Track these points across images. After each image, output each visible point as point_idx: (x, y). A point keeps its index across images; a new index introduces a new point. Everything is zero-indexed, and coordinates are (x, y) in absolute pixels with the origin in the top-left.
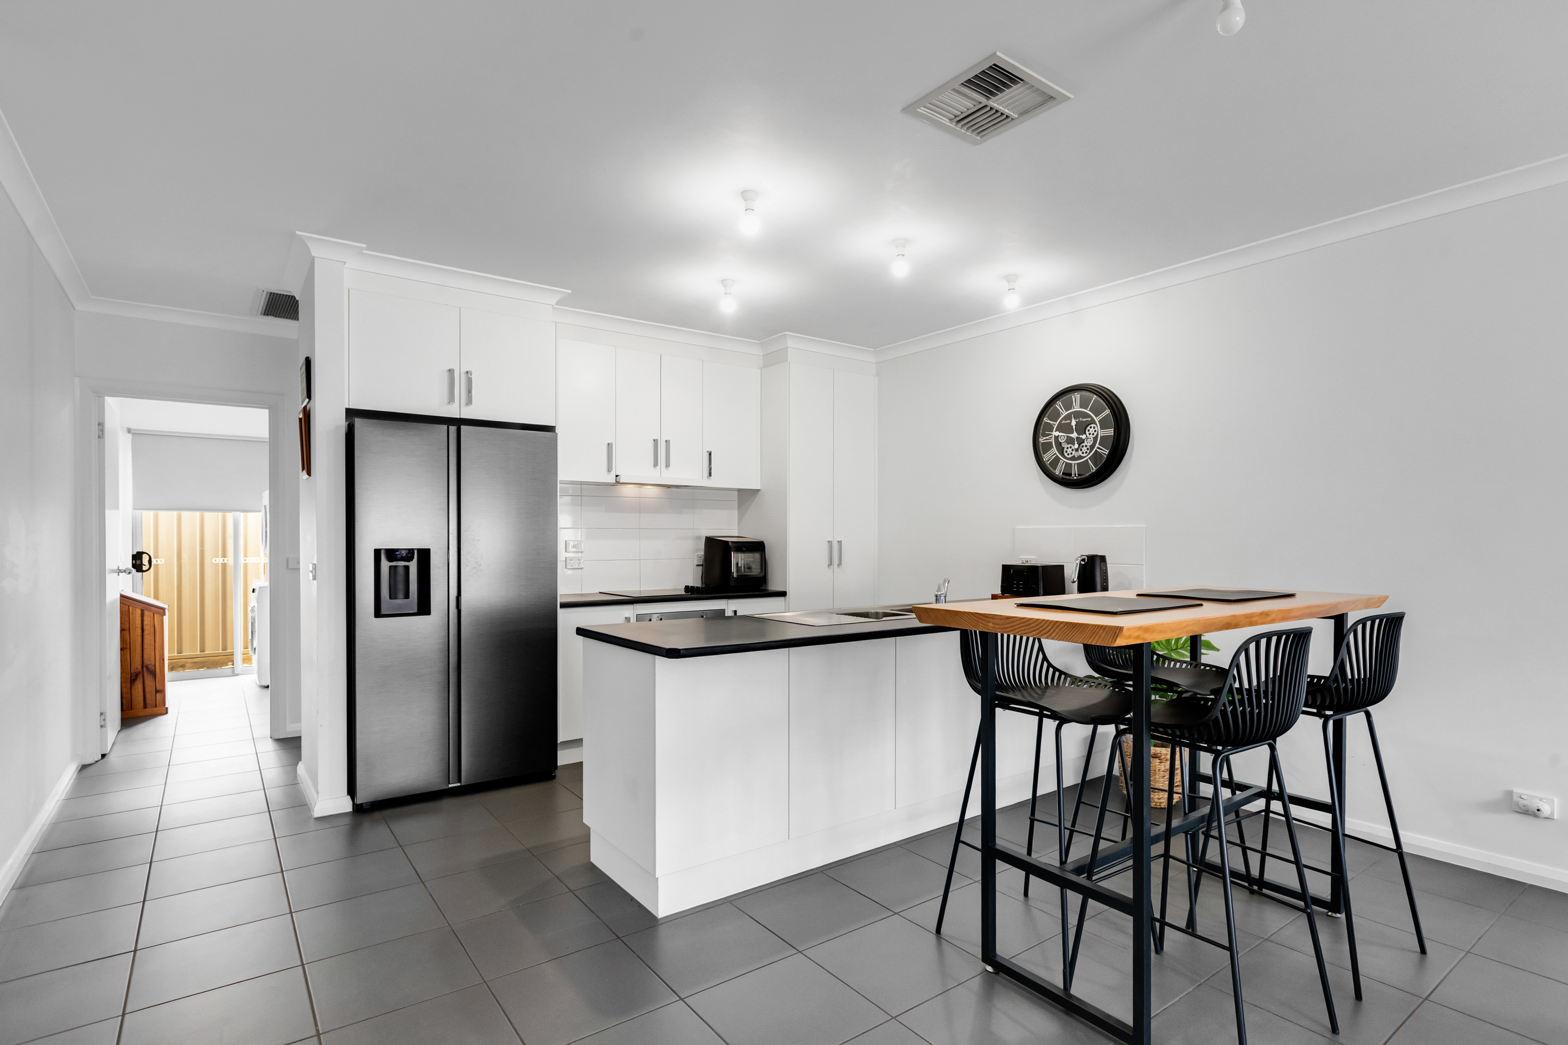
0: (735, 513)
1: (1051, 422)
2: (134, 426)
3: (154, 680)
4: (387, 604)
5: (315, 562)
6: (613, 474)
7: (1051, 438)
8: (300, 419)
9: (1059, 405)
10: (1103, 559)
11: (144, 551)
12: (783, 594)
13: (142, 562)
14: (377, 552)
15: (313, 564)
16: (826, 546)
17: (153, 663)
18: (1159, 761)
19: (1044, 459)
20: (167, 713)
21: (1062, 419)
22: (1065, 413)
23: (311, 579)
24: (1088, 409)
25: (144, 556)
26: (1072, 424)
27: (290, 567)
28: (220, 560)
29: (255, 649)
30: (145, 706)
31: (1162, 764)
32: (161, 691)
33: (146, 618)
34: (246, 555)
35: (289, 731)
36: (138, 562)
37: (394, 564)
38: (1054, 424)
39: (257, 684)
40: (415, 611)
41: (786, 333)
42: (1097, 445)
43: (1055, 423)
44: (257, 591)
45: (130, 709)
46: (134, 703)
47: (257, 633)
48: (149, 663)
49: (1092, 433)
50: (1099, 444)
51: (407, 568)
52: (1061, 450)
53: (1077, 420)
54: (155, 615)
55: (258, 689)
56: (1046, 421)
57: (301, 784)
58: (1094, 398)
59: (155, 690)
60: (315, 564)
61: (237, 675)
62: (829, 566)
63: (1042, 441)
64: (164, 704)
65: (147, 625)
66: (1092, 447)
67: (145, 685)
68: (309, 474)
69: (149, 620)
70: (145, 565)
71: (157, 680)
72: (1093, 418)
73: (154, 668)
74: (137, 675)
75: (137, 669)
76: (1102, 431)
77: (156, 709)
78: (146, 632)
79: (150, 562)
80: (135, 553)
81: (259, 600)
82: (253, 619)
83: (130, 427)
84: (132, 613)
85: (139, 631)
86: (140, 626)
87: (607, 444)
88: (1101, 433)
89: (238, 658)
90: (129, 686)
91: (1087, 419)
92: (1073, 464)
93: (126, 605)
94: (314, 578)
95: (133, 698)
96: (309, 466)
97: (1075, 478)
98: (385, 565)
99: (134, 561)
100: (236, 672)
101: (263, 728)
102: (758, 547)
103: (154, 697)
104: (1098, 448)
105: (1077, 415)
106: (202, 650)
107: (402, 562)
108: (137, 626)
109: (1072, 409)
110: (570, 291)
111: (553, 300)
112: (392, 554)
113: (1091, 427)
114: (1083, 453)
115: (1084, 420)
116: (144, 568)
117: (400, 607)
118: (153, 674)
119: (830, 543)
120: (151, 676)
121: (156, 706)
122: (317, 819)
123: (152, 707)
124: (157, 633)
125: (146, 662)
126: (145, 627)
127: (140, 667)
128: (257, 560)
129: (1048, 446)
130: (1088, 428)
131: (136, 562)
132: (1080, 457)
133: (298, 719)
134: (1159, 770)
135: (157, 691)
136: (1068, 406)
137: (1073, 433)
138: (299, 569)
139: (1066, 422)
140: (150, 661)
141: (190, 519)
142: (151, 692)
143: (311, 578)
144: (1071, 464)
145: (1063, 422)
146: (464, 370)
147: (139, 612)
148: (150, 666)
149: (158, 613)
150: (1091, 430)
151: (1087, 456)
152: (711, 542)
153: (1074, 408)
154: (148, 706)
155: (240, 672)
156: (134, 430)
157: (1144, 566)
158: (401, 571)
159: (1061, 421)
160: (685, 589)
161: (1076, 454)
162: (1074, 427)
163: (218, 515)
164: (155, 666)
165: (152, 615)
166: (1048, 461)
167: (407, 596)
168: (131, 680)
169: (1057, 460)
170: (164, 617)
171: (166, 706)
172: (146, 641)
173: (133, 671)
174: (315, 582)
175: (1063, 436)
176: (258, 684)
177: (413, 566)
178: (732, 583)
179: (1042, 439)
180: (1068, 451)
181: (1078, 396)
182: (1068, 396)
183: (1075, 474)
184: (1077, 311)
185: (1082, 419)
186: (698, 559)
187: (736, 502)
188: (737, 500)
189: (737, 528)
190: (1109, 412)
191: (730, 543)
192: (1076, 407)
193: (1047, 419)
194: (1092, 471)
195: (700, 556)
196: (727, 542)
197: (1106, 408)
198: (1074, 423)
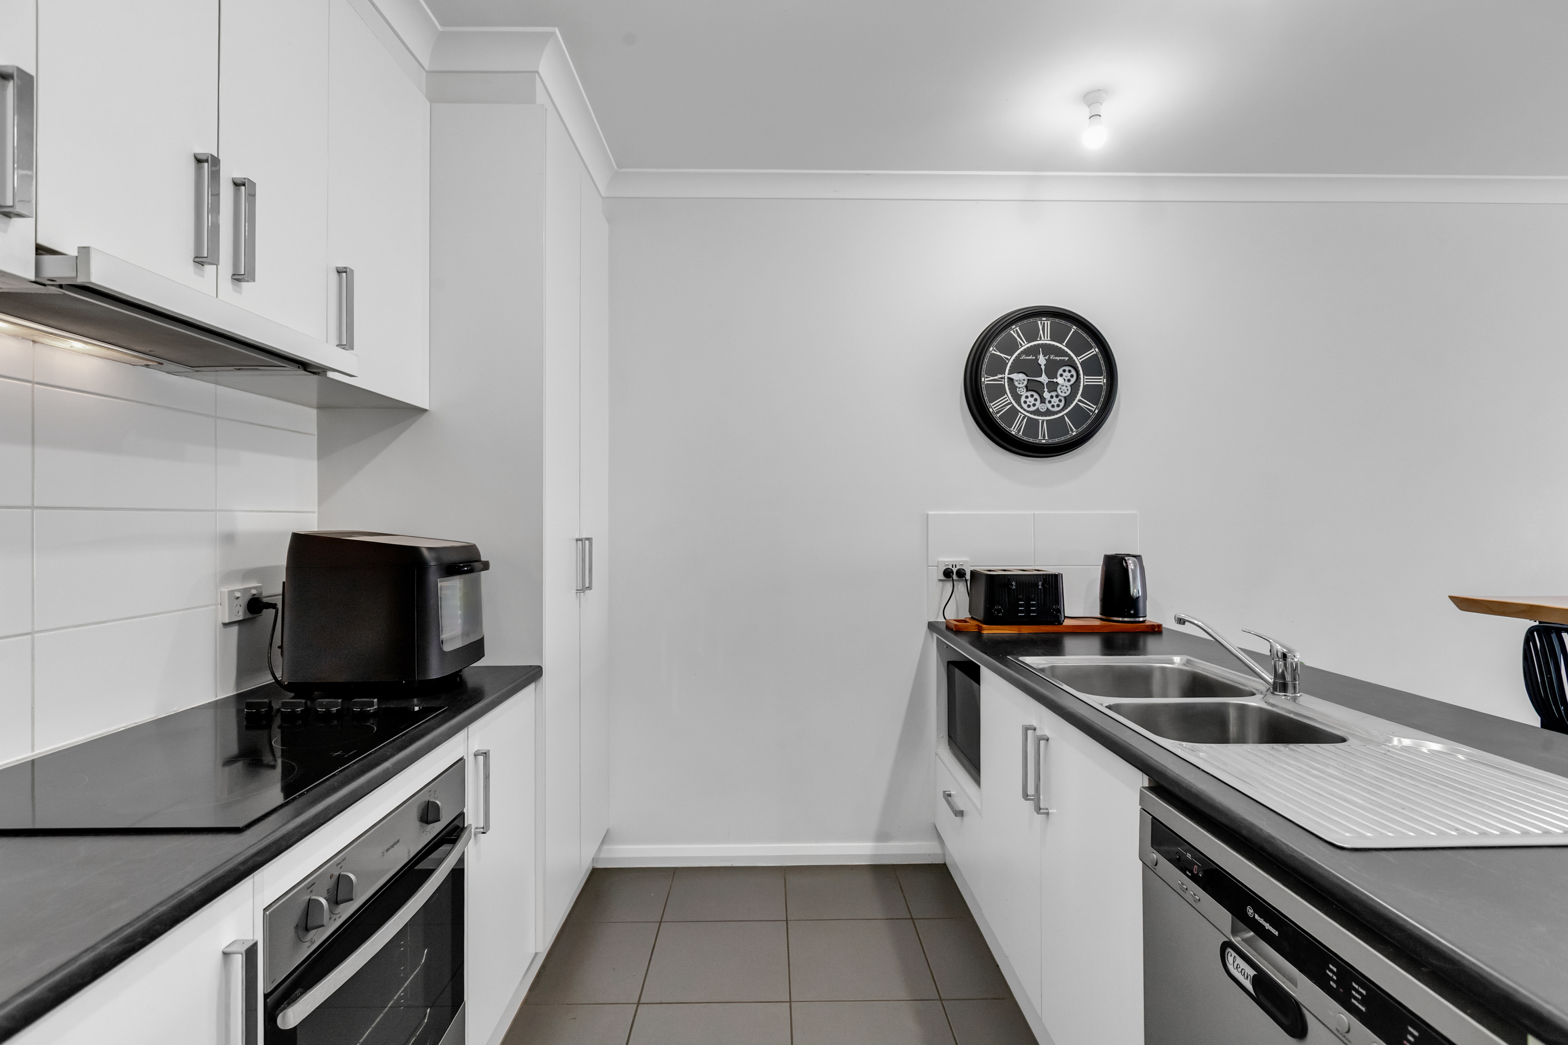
0: (311, 467)
1: (1002, 355)
7: (1002, 378)
9: (1014, 331)
10: (1137, 558)
19: (991, 410)
21: (1022, 353)
22: (1026, 345)
24: (1064, 344)
26: (1039, 362)
38: (1007, 359)
42: (1079, 397)
43: (1009, 357)
49: (1067, 379)
50: (1082, 395)
52: (1018, 398)
53: (1048, 358)
56: (993, 352)
58: (1073, 330)
63: (983, 383)
66: (1069, 399)
72: (1071, 358)
76: (1085, 377)
88: (1084, 380)
91: (1062, 358)
92: (1040, 421)
97: (1044, 441)
104: (1080, 401)
105: (1047, 350)
109: (1036, 340)
113: (1069, 370)
114: (1053, 406)
115: (1058, 358)
129: (998, 391)
130: (1066, 369)
132: (1048, 413)
136: (1032, 335)
137: (1040, 374)
139: (1027, 358)
144: (1037, 421)
145: (1023, 357)
150: (1068, 374)
153: (1041, 340)
159: (1019, 355)
161: (1043, 408)
162: (1043, 367)
166: (998, 413)
169: (1013, 413)
175: (1020, 379)
179: (986, 379)
180: (1030, 400)
181: (1047, 323)
182: (1032, 320)
183: (1044, 436)
184: (1033, 201)
185: (1055, 356)
186: (230, 606)
187: (316, 437)
188: (316, 433)
189: (316, 509)
190: (1095, 353)
191: (426, 553)
192: (1044, 338)
193: (995, 351)
194: (1070, 432)
195: (238, 594)
196: (415, 550)
197: (1091, 348)
198: (1042, 360)
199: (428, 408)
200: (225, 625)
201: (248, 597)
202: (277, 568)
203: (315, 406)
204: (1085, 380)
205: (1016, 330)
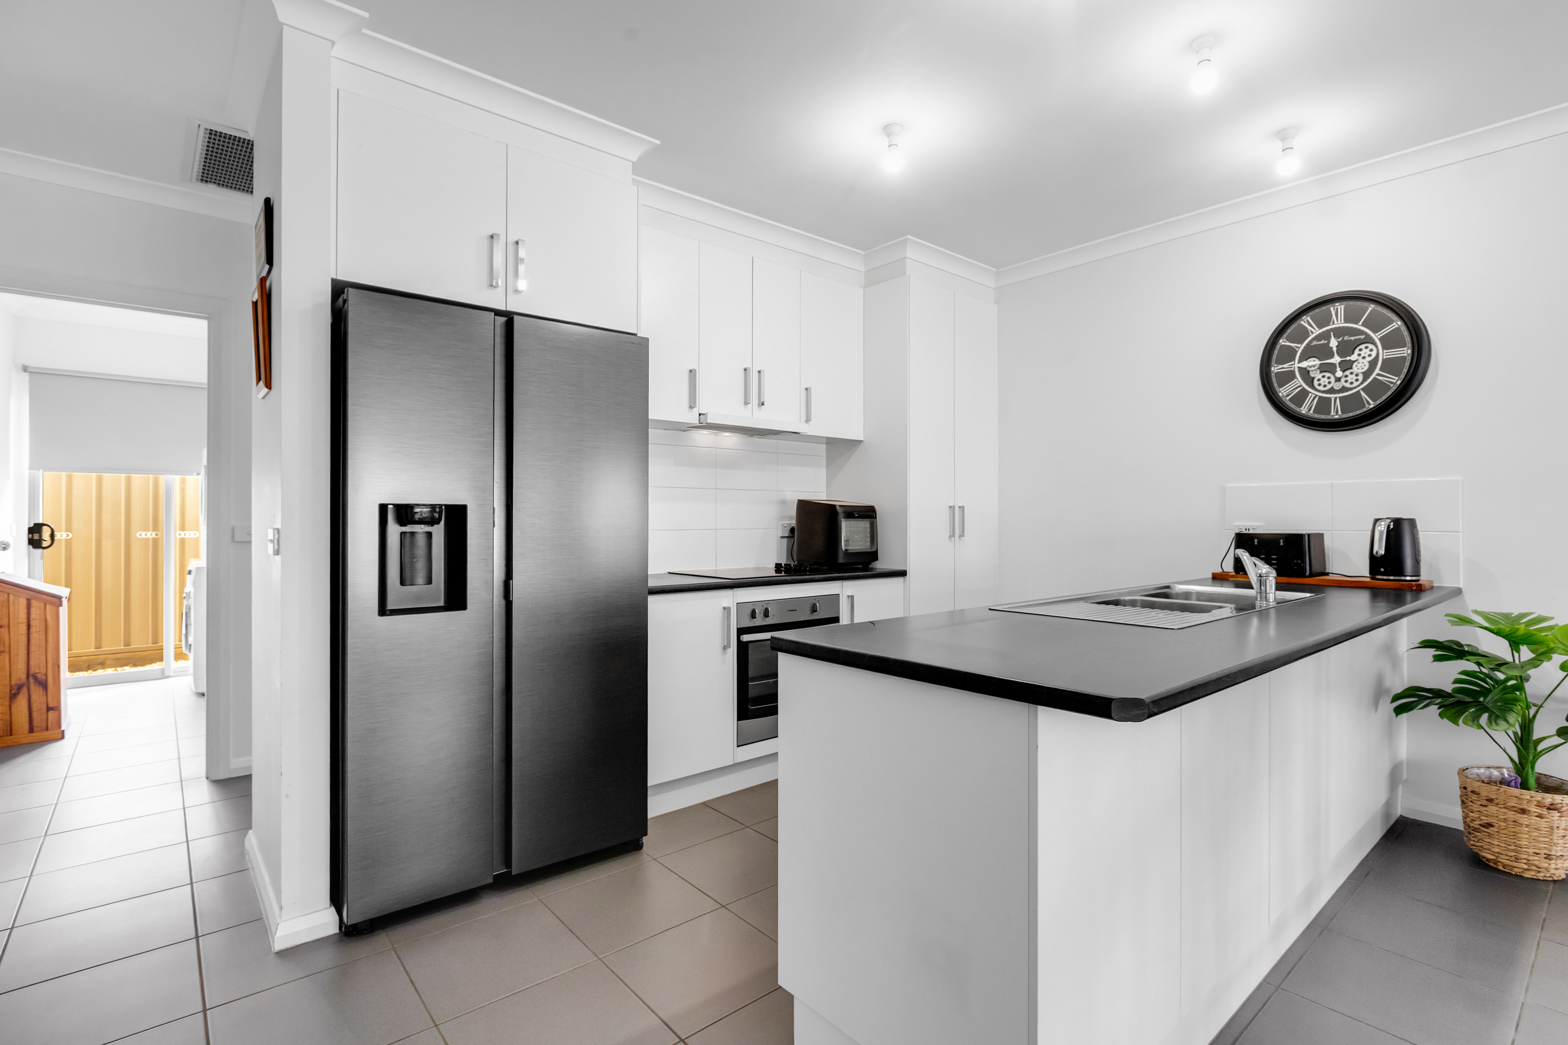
0: (823, 471)
1: (1293, 345)
2: (32, 363)
3: (45, 694)
4: (397, 595)
5: (278, 526)
6: (696, 412)
7: (1291, 365)
8: (255, 304)
9: (1306, 321)
10: (1412, 522)
11: (44, 523)
12: (903, 574)
13: (41, 536)
14: (383, 508)
15: (275, 529)
16: (946, 513)
17: (43, 671)
18: (1559, 814)
19: (1281, 394)
20: (63, 737)
21: (1313, 339)
22: (1317, 332)
23: (272, 553)
24: (1360, 323)
25: (45, 528)
26: (1331, 345)
27: (237, 539)
28: (151, 535)
29: (190, 645)
30: (31, 730)
31: (1563, 818)
32: (54, 708)
33: (34, 611)
34: (183, 528)
35: (235, 767)
36: (36, 537)
37: (408, 529)
38: (1297, 347)
39: (193, 692)
40: (441, 603)
41: (909, 237)
42: (1377, 371)
43: (1299, 345)
44: (193, 573)
45: (9, 734)
46: (14, 727)
47: (192, 626)
48: (37, 671)
49: (1363, 355)
50: (1381, 369)
51: (429, 535)
52: (1310, 381)
53: (1340, 339)
54: (48, 606)
55: (194, 698)
56: (1283, 343)
57: (251, 870)
58: (1370, 309)
59: (45, 708)
60: (278, 530)
61: (168, 677)
62: (950, 537)
63: (1276, 371)
64: (59, 726)
65: (36, 619)
66: (1366, 375)
67: (32, 702)
68: (269, 385)
69: (38, 613)
70: (45, 541)
71: (49, 693)
72: (1369, 335)
73: (44, 677)
74: (20, 687)
75: (20, 679)
76: (1385, 351)
77: (47, 733)
78: (33, 629)
79: (52, 536)
80: (32, 525)
81: (195, 584)
82: (189, 608)
83: (26, 364)
84: (14, 604)
85: (23, 628)
86: (25, 621)
87: (688, 371)
89: (169, 651)
90: (7, 703)
91: (1358, 337)
92: (1333, 399)
93: (4, 592)
94: (277, 552)
95: (13, 720)
96: (268, 374)
97: (1337, 417)
98: (394, 530)
99: (30, 535)
100: (166, 674)
101: (197, 765)
102: (868, 513)
103: (44, 717)
104: (1378, 375)
105: (1338, 332)
106: (127, 644)
107: (422, 526)
108: (20, 621)
109: (1329, 325)
110: (658, 142)
111: (634, 154)
112: (405, 513)
113: (1366, 348)
114: (1351, 383)
115: (1353, 338)
116: (45, 544)
117: (418, 597)
118: (44, 685)
119: (952, 508)
120: (41, 689)
121: (47, 730)
122: (282, 954)
123: (42, 731)
124: (50, 630)
125: (33, 670)
126: (33, 623)
127: (24, 677)
128: (195, 534)
129: (1288, 377)
130: (1362, 346)
131: (33, 536)
132: (1345, 389)
133: (246, 748)
134: (1557, 827)
135: (49, 709)
136: (1323, 322)
137: (1332, 356)
138: (250, 542)
139: (1319, 343)
140: (39, 668)
141: (113, 482)
142: (40, 710)
143: (271, 551)
144: (1330, 399)
145: (1315, 343)
146: (512, 239)
147: (23, 602)
148: (39, 675)
149: (52, 603)
150: (1364, 350)
151: (1359, 386)
152: (806, 508)
153: (1334, 324)
154: (35, 729)
155: (172, 674)
156: (33, 367)
157: (1461, 534)
158: (421, 541)
159: (1310, 342)
160: (775, 567)
161: (1338, 386)
162: (1335, 349)
163: (149, 478)
164: (46, 675)
165: (42, 605)
166: (1288, 397)
167: (429, 581)
168: (11, 694)
169: (1303, 395)
170: (61, 608)
171: (62, 729)
172: (33, 641)
173: (13, 683)
174: (278, 558)
175: (1311, 364)
176: (194, 690)
177: (438, 532)
178: (841, 559)
179: (1276, 368)
180: (1323, 381)
181: (1341, 308)
182: (1324, 308)
183: (1337, 412)
184: (1333, 196)
185: (1350, 337)
186: (782, 530)
187: (825, 458)
188: (825, 455)
189: (825, 491)
190: (1397, 326)
191: (838, 508)
192: (1338, 322)
193: (1285, 342)
194: (1367, 406)
195: (786, 525)
196: (834, 506)
197: (1392, 322)
198: (1334, 343)
199: (863, 440)
200: (782, 537)
201: (790, 527)
202: (793, 516)
203: (825, 442)
204: (1385, 354)
205: (1307, 320)
